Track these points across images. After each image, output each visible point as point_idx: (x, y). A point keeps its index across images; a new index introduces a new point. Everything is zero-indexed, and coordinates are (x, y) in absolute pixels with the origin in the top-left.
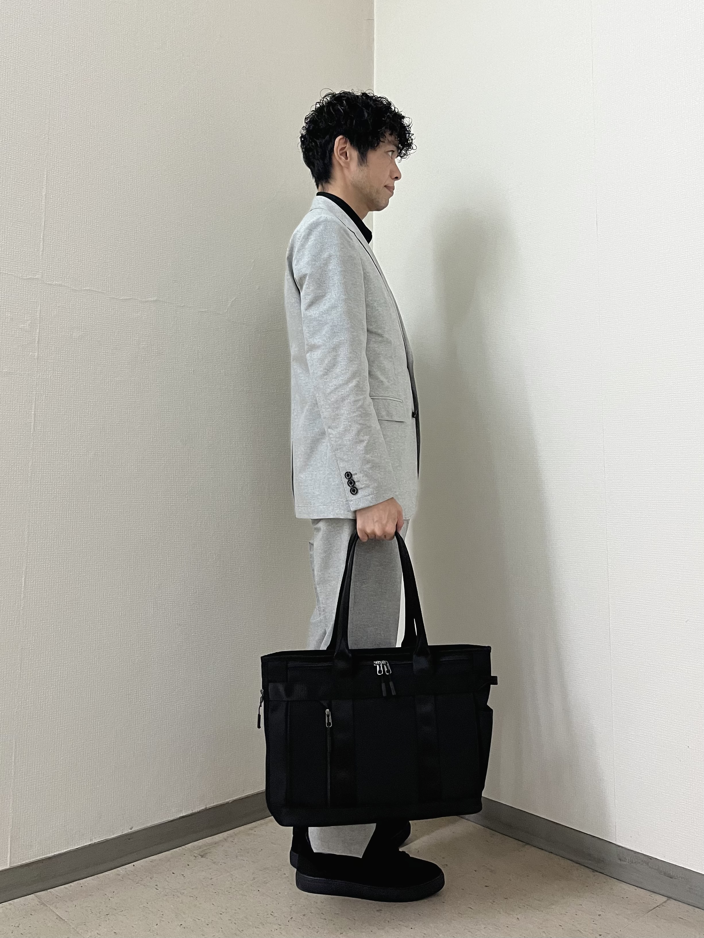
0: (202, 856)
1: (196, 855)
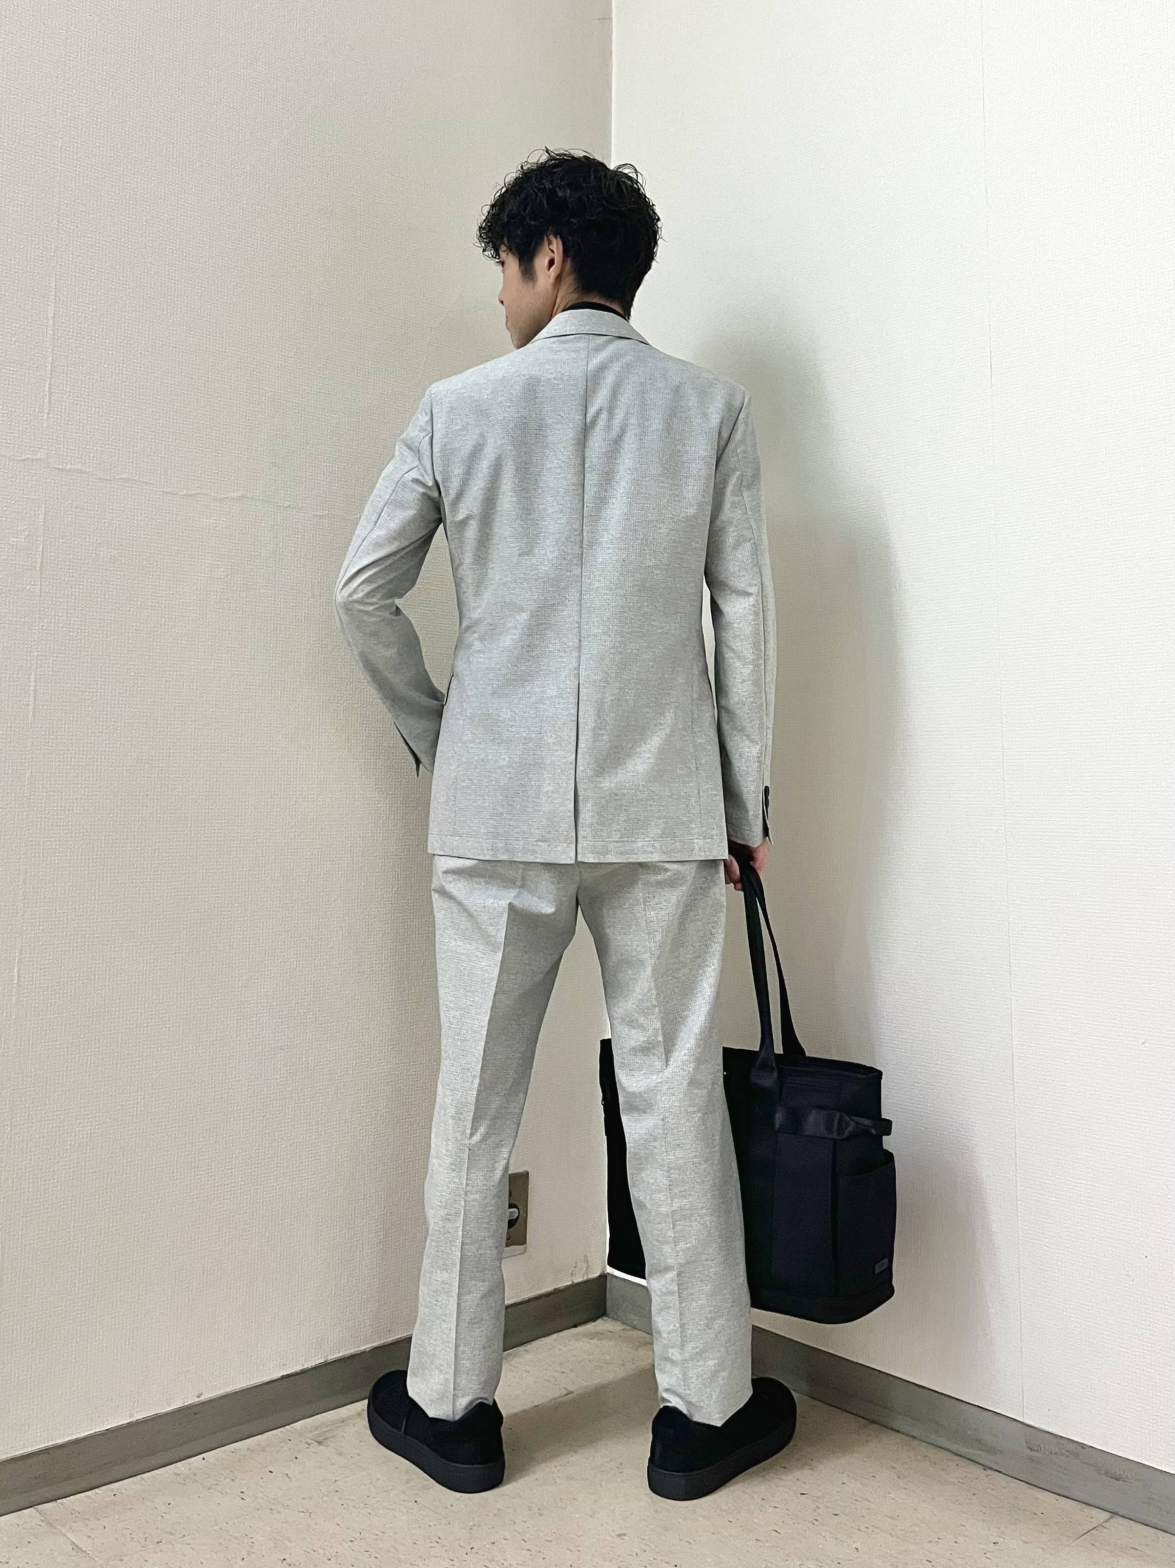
0: (320, 1443)
1: (309, 1441)
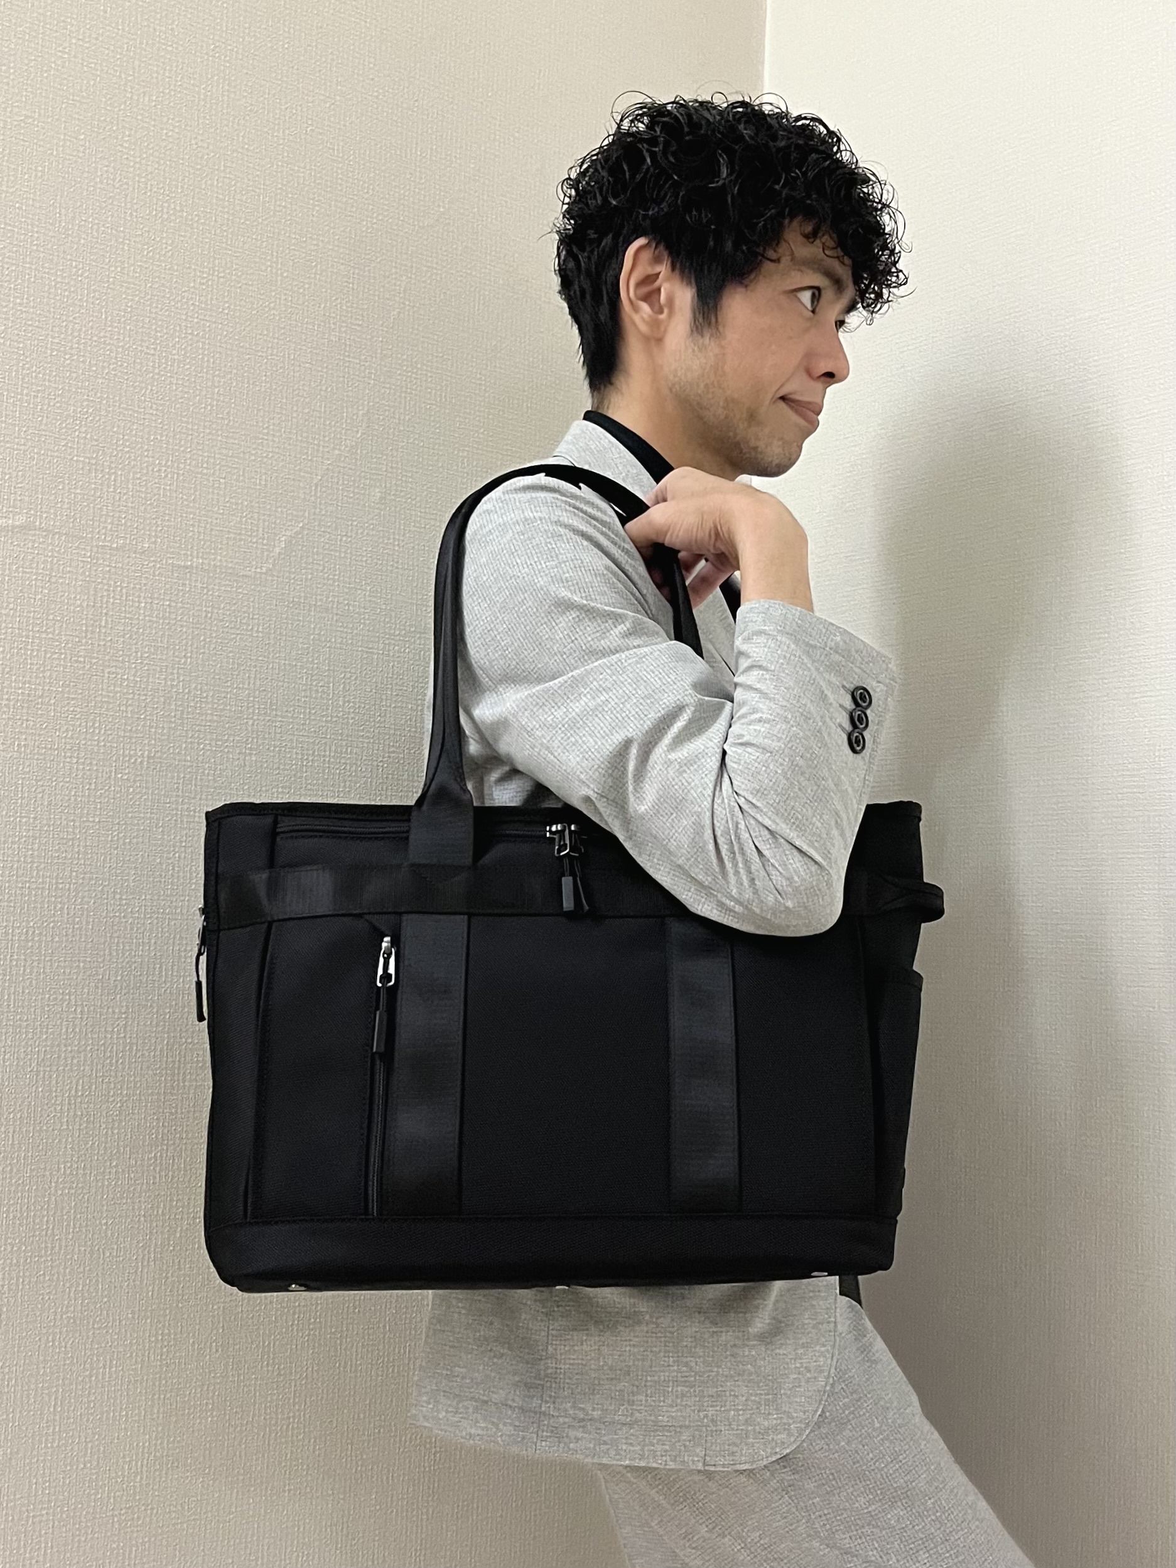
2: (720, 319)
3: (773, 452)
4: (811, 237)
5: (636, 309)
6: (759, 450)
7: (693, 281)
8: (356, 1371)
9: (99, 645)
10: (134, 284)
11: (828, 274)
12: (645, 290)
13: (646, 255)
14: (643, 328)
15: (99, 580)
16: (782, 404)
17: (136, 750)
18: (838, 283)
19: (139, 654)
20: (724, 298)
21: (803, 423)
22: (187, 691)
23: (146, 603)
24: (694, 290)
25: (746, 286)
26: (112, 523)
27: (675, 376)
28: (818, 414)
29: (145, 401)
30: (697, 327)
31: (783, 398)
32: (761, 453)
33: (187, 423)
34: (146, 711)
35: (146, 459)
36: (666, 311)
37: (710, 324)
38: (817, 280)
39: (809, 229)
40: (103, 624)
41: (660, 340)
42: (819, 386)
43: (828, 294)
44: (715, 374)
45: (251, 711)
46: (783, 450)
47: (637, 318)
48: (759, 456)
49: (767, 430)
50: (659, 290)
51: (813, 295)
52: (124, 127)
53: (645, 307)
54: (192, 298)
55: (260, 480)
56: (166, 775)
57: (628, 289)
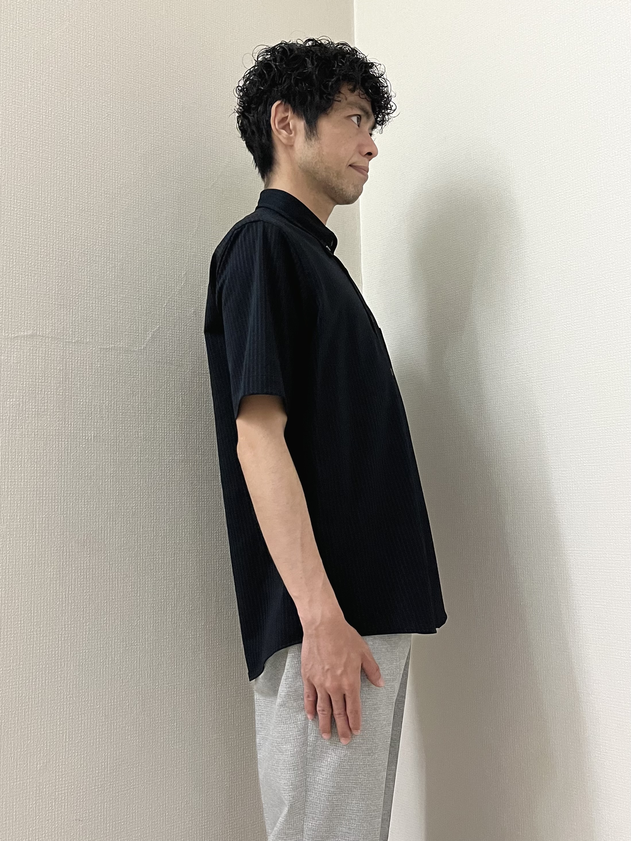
2: (318, 132)
3: (350, 191)
4: (353, 91)
5: (280, 133)
6: (344, 190)
7: (304, 117)
8: (204, 713)
9: (69, 387)
10: (76, 222)
11: (363, 109)
12: (282, 125)
13: (281, 109)
14: (284, 141)
15: (68, 357)
16: (351, 168)
17: (88, 433)
18: (367, 113)
19: (87, 390)
20: (319, 122)
21: (362, 176)
22: (110, 405)
23: (89, 366)
24: (304, 121)
25: (328, 115)
26: (72, 331)
27: (301, 160)
28: (368, 172)
29: (84, 275)
30: (308, 137)
31: (350, 165)
32: (345, 191)
33: (104, 283)
34: (92, 415)
35: (86, 301)
36: (293, 132)
37: (314, 135)
38: (359, 112)
39: (351, 87)
40: (70, 377)
41: (292, 146)
42: (366, 159)
43: (364, 119)
44: (319, 156)
45: (140, 412)
46: (355, 189)
47: (280, 137)
48: (344, 193)
49: (346, 181)
50: (289, 124)
51: (358, 118)
52: (68, 153)
53: (284, 132)
54: (103, 227)
55: (139, 307)
56: (103, 444)
57: (275, 125)
